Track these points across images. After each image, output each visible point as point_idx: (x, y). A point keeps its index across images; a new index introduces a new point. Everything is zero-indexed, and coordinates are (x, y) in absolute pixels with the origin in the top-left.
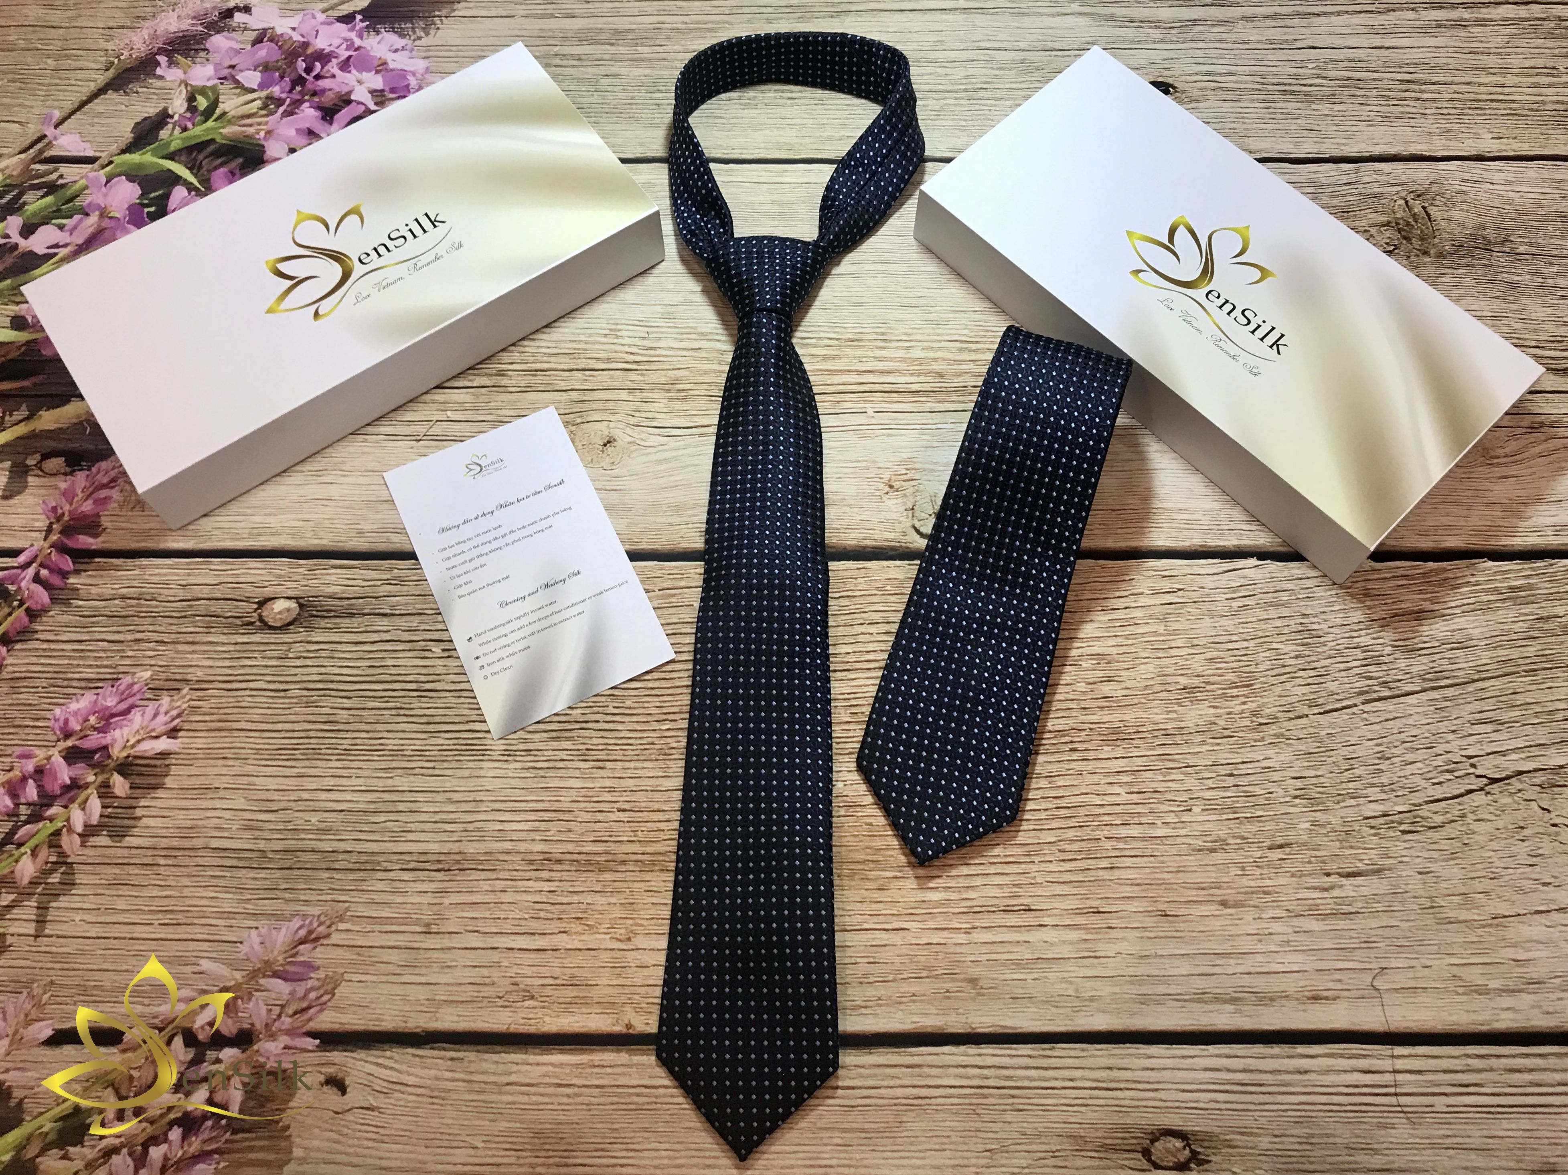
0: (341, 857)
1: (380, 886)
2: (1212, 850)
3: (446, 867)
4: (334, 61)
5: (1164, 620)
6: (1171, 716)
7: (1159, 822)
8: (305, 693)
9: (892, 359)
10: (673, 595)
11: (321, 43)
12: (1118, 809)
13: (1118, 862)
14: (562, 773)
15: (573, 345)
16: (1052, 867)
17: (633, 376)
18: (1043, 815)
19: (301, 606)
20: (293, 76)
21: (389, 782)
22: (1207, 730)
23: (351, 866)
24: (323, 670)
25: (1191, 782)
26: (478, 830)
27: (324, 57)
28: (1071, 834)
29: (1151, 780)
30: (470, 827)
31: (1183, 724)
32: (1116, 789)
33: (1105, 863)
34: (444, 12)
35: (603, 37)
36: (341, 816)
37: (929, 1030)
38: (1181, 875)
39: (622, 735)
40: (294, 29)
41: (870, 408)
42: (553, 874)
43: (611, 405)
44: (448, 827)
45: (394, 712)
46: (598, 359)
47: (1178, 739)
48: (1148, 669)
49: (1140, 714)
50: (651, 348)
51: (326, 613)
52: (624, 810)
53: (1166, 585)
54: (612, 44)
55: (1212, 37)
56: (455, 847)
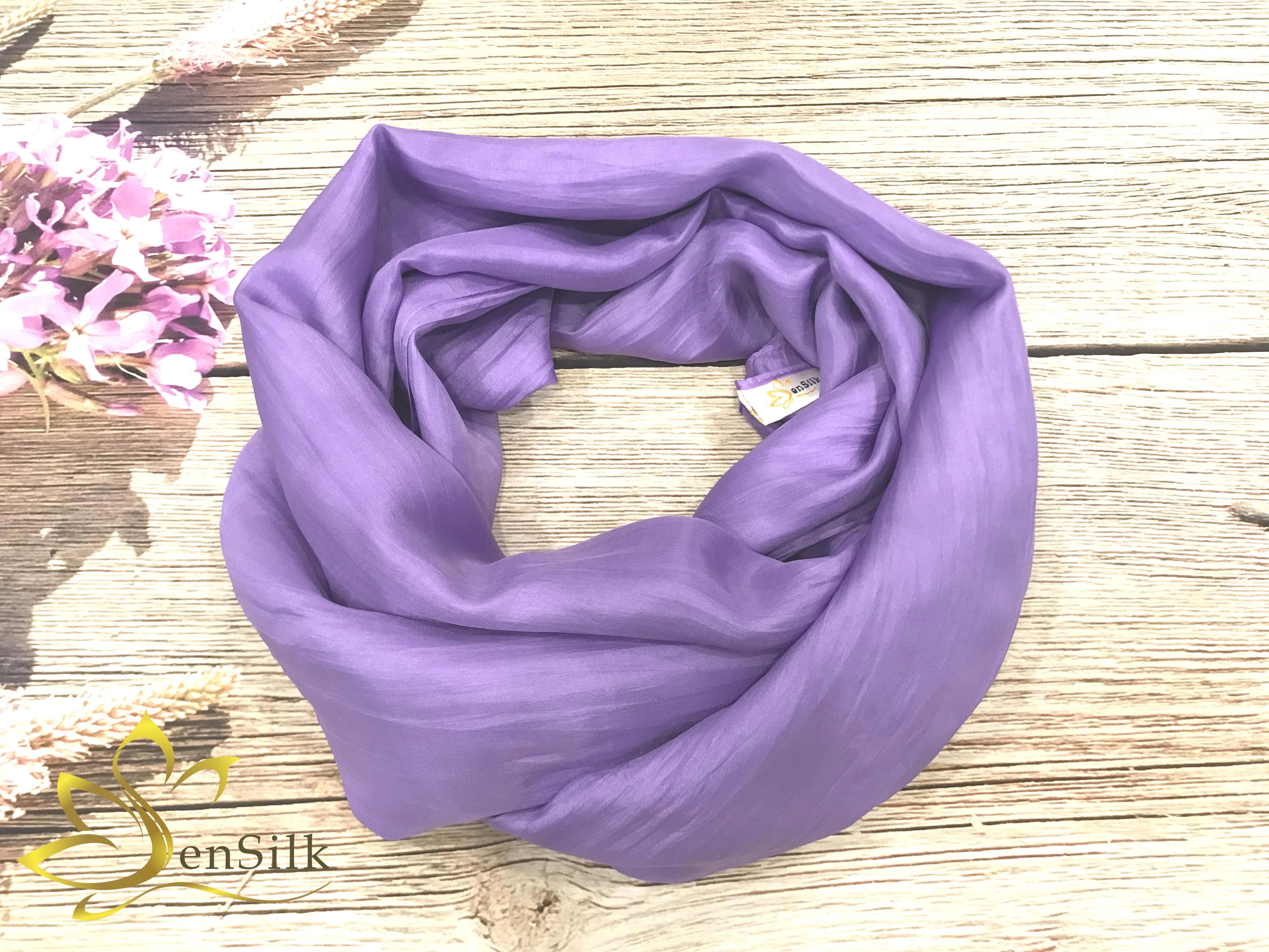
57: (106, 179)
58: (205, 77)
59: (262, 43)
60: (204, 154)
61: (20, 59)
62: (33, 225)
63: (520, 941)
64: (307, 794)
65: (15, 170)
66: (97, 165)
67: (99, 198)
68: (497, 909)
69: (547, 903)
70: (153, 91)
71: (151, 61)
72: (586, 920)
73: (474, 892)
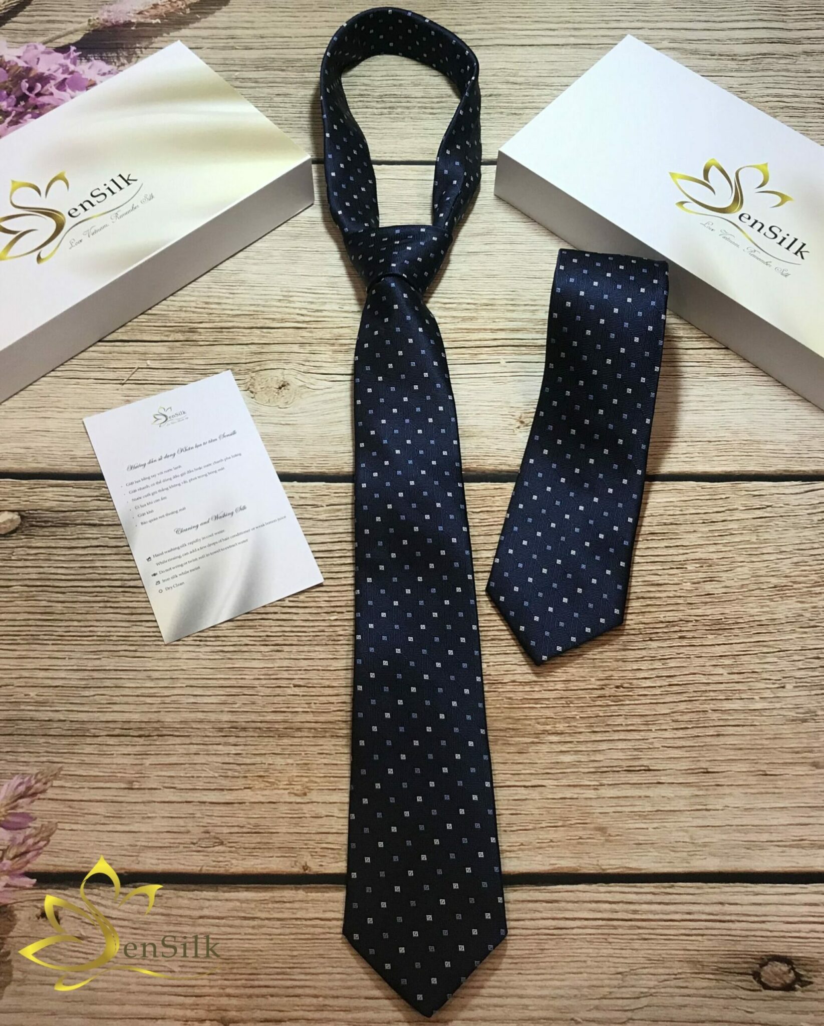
0: (55, 725)
1: (88, 749)
2: (805, 721)
3: (147, 733)
4: (52, 82)
5: (755, 530)
6: (765, 609)
7: (757, 697)
8: (26, 589)
9: (521, 320)
10: (339, 510)
11: (42, 68)
12: (722, 687)
13: (723, 730)
14: (246, 656)
15: (253, 308)
16: (667, 734)
17: (304, 333)
18: (658, 691)
19: (22, 517)
20: (18, 94)
21: (97, 663)
22: (795, 620)
23: (64, 733)
24: (41, 570)
25: (783, 664)
26: (174, 702)
27: (43, 79)
28: (682, 707)
29: (750, 663)
30: (168, 700)
31: (775, 617)
32: (720, 670)
33: (711, 732)
34: (144, 44)
35: (276, 64)
36: (56, 691)
37: (566, 871)
38: (777, 741)
39: (297, 624)
40: (19, 57)
41: (502, 359)
42: (239, 739)
43: (285, 356)
44: (149, 700)
45: (102, 605)
46: (273, 319)
47: (771, 629)
48: (744, 571)
49: (738, 608)
50: (318, 311)
51: (44, 523)
52: (299, 686)
53: (757, 503)
54: (283, 70)
55: (778, 67)
56: (154, 717)
57: (63, 73)
58: (117, 28)
59: (148, 12)
60: (115, 63)
61: (16, 16)
62: (25, 94)
63: (269, 400)
64: (166, 339)
65: (16, 68)
66: (58, 66)
67: (59, 82)
68: (258, 388)
69: (283, 386)
70: (88, 34)
71: (87, 19)
72: (302, 394)
73: (247, 381)
